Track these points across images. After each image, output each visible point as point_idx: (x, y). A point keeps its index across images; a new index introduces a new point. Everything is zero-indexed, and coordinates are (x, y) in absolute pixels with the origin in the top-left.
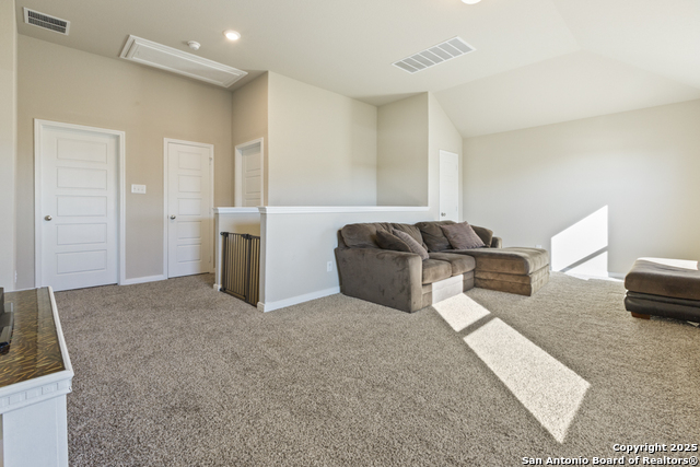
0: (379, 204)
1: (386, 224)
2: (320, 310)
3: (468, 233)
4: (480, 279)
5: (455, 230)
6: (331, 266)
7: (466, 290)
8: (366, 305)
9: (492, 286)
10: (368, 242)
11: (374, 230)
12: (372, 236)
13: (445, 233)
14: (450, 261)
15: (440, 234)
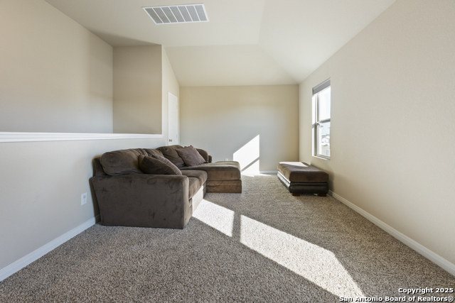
0: (115, 131)
1: (140, 149)
2: (83, 256)
3: (196, 154)
4: (210, 186)
5: (187, 152)
6: (86, 199)
7: (204, 197)
8: (136, 232)
9: (218, 190)
10: (133, 168)
11: (135, 156)
12: (135, 162)
13: (180, 154)
14: (198, 177)
15: (177, 156)
